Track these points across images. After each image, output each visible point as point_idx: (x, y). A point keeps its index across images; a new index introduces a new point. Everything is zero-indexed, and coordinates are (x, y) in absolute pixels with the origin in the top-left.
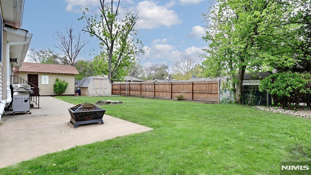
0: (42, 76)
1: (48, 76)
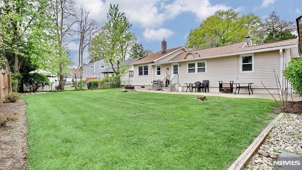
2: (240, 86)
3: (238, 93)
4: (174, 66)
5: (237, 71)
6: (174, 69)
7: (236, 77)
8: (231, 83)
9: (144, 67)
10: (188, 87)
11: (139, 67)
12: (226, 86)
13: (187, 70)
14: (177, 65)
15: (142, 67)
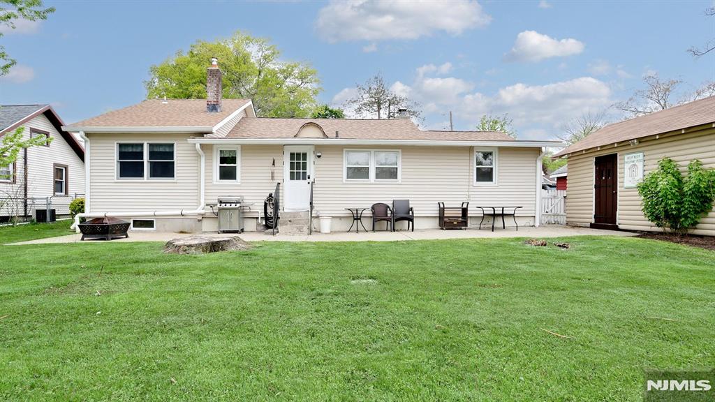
0: (626, 157)
1: (641, 154)
2: (496, 212)
3: (480, 228)
4: (292, 155)
5: (468, 180)
6: (292, 164)
7: (467, 193)
8: (465, 206)
9: (151, 145)
10: (355, 219)
11: (121, 146)
12: (453, 212)
13: (342, 171)
14: (305, 155)
15: (142, 145)
